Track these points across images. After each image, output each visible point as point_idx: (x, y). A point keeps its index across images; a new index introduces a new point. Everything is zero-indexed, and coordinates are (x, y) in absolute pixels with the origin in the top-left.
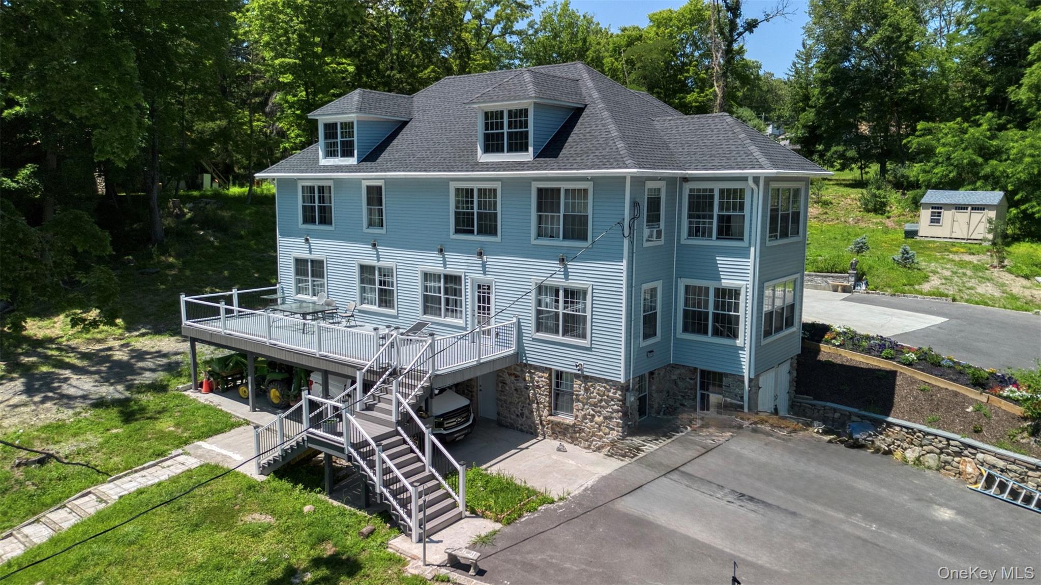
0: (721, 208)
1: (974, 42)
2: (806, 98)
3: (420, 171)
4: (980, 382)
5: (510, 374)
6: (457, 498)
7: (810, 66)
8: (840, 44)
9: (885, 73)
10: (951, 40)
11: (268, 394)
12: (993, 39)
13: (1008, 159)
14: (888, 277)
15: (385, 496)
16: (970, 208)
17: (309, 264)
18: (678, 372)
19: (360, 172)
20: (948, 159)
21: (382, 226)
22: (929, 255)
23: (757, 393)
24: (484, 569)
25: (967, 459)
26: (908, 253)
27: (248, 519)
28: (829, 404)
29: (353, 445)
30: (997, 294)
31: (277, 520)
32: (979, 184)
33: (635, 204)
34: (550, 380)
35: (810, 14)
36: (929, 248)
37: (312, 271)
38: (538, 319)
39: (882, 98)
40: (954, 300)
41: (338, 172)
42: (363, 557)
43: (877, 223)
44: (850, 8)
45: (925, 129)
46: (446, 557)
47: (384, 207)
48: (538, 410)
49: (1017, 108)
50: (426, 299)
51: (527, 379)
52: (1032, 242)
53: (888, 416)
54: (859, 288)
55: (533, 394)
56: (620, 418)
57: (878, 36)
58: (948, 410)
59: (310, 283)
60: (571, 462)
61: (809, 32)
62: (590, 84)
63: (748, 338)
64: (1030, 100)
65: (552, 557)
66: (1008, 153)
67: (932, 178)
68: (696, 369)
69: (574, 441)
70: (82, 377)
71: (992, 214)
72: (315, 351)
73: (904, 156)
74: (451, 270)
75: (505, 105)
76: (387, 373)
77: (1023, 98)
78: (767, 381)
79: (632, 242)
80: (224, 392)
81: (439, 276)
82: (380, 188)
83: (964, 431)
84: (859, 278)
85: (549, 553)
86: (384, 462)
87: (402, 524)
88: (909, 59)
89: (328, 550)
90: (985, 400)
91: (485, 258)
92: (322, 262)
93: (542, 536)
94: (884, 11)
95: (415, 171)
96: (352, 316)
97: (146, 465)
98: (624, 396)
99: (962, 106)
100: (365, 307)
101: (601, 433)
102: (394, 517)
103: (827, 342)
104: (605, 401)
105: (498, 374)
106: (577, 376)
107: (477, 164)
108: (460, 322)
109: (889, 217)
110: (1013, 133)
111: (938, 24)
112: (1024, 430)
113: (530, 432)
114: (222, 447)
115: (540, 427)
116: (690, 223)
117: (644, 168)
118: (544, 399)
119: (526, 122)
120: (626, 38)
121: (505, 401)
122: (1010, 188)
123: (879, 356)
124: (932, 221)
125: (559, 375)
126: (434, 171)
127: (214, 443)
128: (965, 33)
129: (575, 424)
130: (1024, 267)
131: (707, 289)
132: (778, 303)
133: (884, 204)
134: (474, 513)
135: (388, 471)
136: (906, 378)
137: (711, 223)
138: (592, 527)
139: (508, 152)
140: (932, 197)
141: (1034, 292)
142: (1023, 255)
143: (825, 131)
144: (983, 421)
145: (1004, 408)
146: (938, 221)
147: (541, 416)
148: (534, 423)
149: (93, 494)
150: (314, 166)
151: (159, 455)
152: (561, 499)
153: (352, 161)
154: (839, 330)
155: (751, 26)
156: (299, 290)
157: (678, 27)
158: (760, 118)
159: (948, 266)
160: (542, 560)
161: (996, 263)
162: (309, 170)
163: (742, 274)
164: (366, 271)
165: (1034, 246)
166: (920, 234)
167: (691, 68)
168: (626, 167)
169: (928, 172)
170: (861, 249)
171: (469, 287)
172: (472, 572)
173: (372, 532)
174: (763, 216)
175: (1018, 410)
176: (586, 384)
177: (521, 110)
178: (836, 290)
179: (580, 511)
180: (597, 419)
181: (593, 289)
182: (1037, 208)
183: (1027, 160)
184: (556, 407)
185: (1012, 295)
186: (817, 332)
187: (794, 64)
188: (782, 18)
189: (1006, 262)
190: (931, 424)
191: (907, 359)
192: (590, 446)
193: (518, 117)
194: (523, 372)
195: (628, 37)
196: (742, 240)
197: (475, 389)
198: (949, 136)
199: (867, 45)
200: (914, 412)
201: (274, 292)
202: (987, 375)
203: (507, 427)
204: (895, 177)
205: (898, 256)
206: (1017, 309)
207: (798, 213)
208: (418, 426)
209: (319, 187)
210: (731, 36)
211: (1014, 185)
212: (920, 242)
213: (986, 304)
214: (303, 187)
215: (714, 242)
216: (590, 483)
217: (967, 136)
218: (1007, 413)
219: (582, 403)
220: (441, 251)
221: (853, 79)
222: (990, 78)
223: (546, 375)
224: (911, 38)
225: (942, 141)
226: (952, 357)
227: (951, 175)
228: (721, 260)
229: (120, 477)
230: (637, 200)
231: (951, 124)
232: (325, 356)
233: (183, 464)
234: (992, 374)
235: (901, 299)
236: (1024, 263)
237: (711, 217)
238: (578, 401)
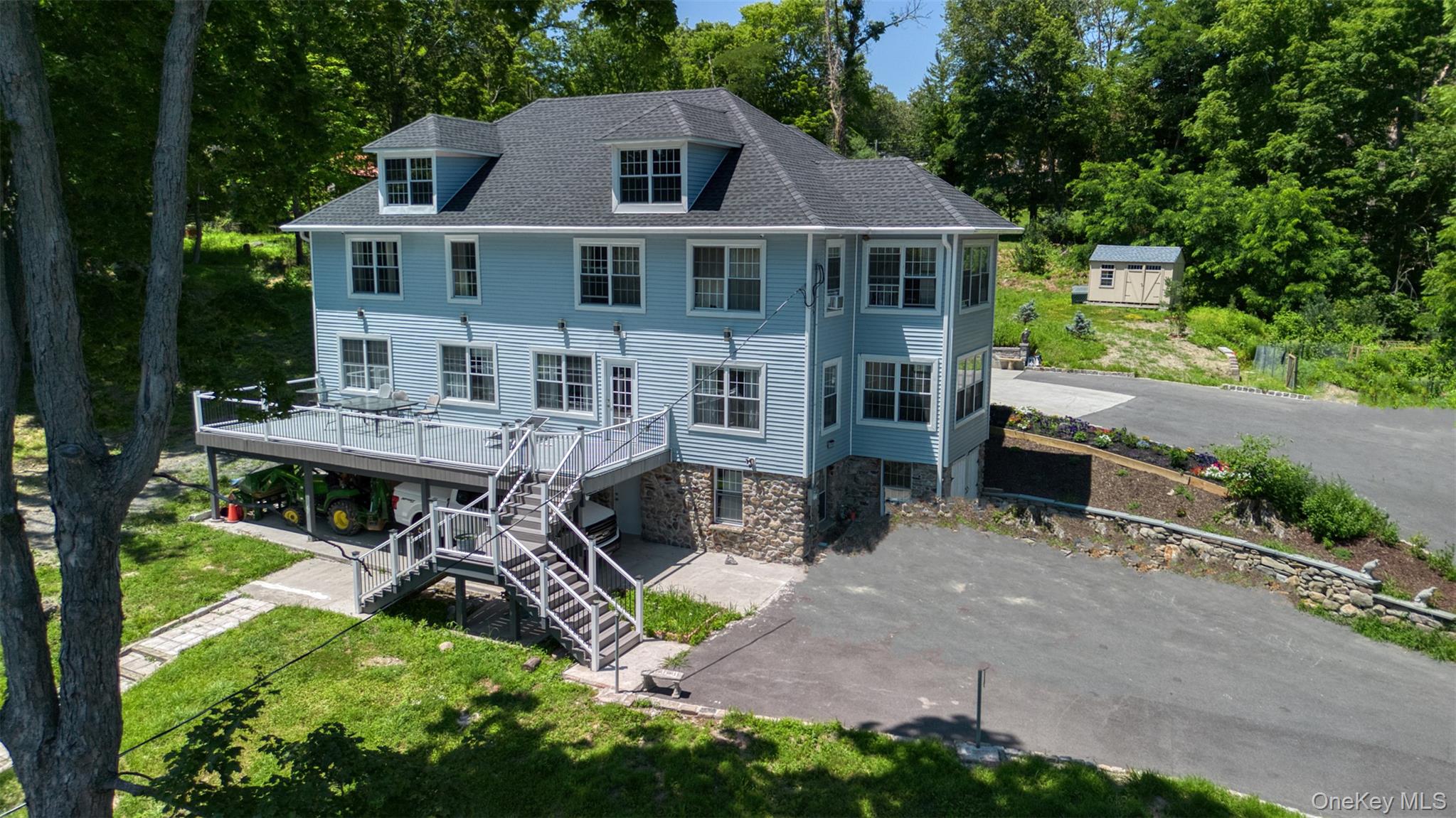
0: (908, 271)
1: (1139, 63)
2: (942, 125)
3: (534, 224)
4: (1179, 463)
5: (659, 477)
6: (632, 619)
7: (946, 84)
8: (984, 59)
9: (1037, 97)
10: (1113, 59)
11: (330, 518)
12: (1161, 60)
13: (1184, 207)
14: (1062, 350)
15: (553, 620)
16: (1144, 267)
17: (365, 346)
18: (857, 465)
19: (444, 224)
20: (1118, 206)
21: (475, 294)
22: (1103, 324)
23: (949, 485)
24: (688, 691)
25: (1172, 546)
26: (1082, 321)
27: (370, 662)
28: (1021, 496)
29: (503, 564)
30: (1181, 367)
31: (408, 661)
32: (1152, 237)
33: (817, 267)
34: (712, 481)
35: (947, 19)
36: (1101, 315)
37: (369, 355)
38: (695, 406)
39: (1035, 129)
40: (1137, 375)
41: (410, 224)
42: (536, 691)
43: (1036, 286)
44: (995, 14)
45: (1090, 171)
46: (640, 680)
47: (478, 270)
48: (696, 517)
49: (1188, 145)
50: (540, 387)
51: (682, 481)
52: (1211, 305)
53: (1087, 505)
54: (1031, 364)
55: (690, 499)
56: (801, 520)
57: (1030, 51)
58: (1149, 495)
59: (366, 371)
60: (746, 575)
61: (946, 40)
62: (742, 118)
63: (941, 421)
64: (1205, 137)
65: (759, 673)
66: (1183, 201)
67: (1100, 231)
68: (879, 460)
69: (743, 551)
70: (42, 508)
71: (1169, 274)
72: (414, 456)
73: (1061, 201)
74: (576, 350)
75: (649, 144)
76: (521, 478)
77: (1198, 134)
78: (959, 470)
79: (814, 312)
80: (260, 519)
81: (559, 358)
82: (473, 245)
83: (1167, 516)
84: (1031, 353)
85: (754, 669)
86: (550, 578)
87: (575, 652)
88: (1066, 82)
89: (490, 688)
90: (1186, 482)
91: (624, 333)
92: (385, 343)
93: (740, 653)
94: (1037, 20)
95: (527, 224)
96: (436, 413)
97: (196, 612)
98: (806, 493)
99: (1127, 142)
100: (450, 400)
101: (778, 540)
102: (564, 645)
103: (1012, 426)
104: (783, 501)
105: (642, 478)
106: (747, 474)
107: (613, 216)
108: (590, 415)
109: (1049, 278)
110: (1187, 176)
111: (1096, 38)
112: (1228, 511)
113: (687, 546)
114: (292, 585)
115: (700, 539)
116: (872, 288)
117: (829, 224)
118: (704, 504)
119: (678, 166)
120: (713, 39)
121: (653, 511)
122: (1187, 242)
123: (1071, 440)
124: (1103, 283)
125: (721, 473)
126: (554, 225)
127: (276, 582)
128: (1129, 50)
129: (744, 531)
130: (1206, 336)
131: (893, 366)
132: (969, 382)
133: (1042, 262)
134: (651, 634)
135: (555, 588)
136: (1101, 462)
137: (897, 289)
138: (793, 640)
139: (653, 202)
140: (1102, 253)
141: (1220, 364)
142: (1203, 322)
143: (967, 170)
144: (1186, 504)
145: (1206, 489)
146: (1109, 283)
147: (700, 525)
148: (691, 534)
149: (136, 651)
150: (371, 214)
151: (208, 600)
152: (749, 614)
153: (431, 210)
154: (1023, 412)
155: (876, 31)
156: (348, 382)
157: (780, 27)
158: (872, 146)
159: (1126, 336)
160: (748, 677)
161: (1176, 332)
162: (365, 221)
163: (934, 347)
164: (452, 356)
165: (1214, 310)
166: (1090, 298)
167: (799, 83)
168: (810, 224)
169: (1096, 223)
170: (1028, 317)
171: (602, 371)
172: (675, 695)
173: (538, 664)
174: (957, 280)
175: (1221, 491)
176: (758, 483)
177: (670, 151)
178: (1005, 368)
179: (774, 625)
180: (772, 523)
181: (767, 369)
182: (1217, 267)
183: (1206, 209)
184: (718, 514)
185: (1196, 367)
186: (1001, 415)
187: (927, 81)
188: (913, 22)
189: (1186, 332)
190: (1133, 510)
191: (1102, 442)
192: (763, 555)
193: (668, 159)
194: (676, 473)
195: (716, 38)
196: (934, 307)
197: (610, 498)
198: (1118, 180)
199: (1016, 61)
200: (1114, 499)
201: (312, 384)
202: (1185, 455)
203: (655, 542)
204: (1051, 228)
205: (1072, 326)
206: (1204, 383)
207: (987, 275)
208: (578, 537)
209: (378, 244)
210: (852, 42)
211: (1191, 239)
212: (1090, 308)
213: (1171, 379)
214: (353, 243)
215: (900, 311)
216: (776, 596)
217: (1138, 180)
218: (1210, 495)
219: (754, 505)
220: (562, 326)
221: (1000, 104)
222: (1157, 107)
223: (708, 475)
224: (1067, 56)
225: (1111, 185)
226: (1148, 437)
227: (1123, 227)
228: (909, 332)
229: (166, 630)
230: (819, 262)
231: (1119, 165)
232: (429, 462)
233: (247, 608)
234: (1191, 454)
235: (1079, 376)
236: (1206, 332)
237: (897, 281)
238: (748, 503)
